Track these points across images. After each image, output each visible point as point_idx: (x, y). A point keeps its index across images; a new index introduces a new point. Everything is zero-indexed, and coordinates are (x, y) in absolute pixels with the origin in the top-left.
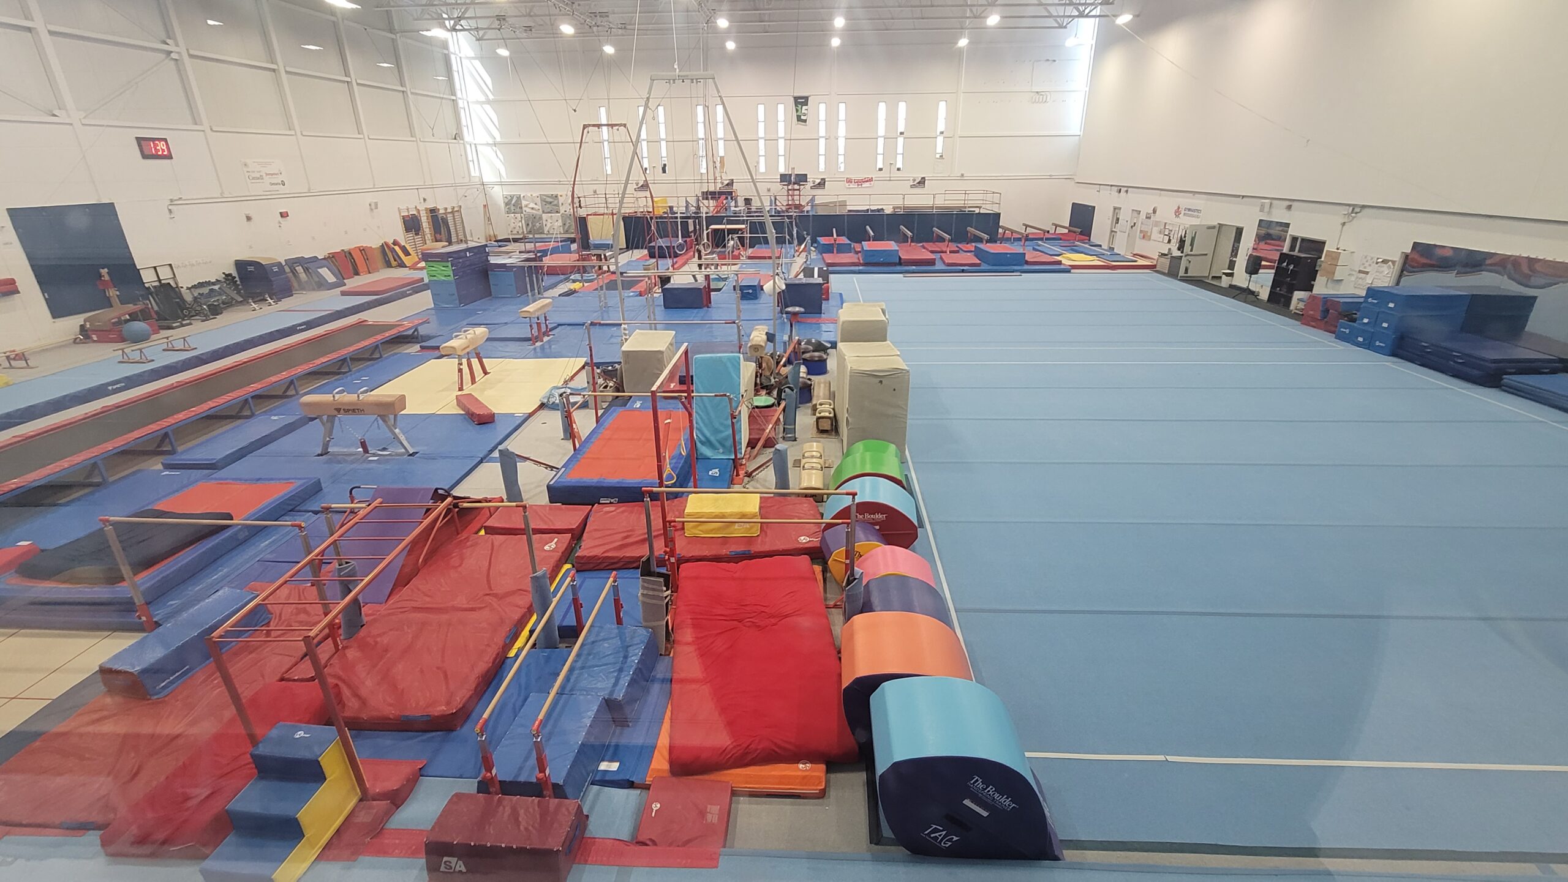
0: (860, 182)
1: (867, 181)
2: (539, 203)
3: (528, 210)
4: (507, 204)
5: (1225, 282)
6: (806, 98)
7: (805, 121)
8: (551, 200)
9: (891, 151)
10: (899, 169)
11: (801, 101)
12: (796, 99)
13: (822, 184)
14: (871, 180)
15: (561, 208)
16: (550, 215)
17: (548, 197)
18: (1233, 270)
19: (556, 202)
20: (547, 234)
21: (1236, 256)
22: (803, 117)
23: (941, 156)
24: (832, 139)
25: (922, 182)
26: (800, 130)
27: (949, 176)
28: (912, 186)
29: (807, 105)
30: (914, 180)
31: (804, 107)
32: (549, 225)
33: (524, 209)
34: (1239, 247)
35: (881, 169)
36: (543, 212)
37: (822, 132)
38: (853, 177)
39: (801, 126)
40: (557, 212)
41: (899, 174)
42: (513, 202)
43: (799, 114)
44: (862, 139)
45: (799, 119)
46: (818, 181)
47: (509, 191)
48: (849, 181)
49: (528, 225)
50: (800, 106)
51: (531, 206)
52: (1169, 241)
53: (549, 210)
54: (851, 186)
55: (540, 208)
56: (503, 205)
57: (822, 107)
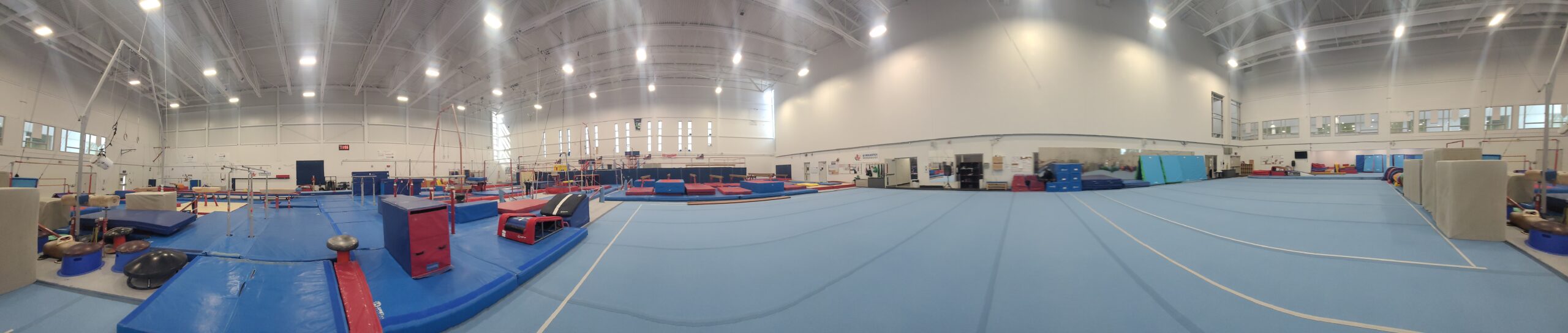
0: (672, 155)
6: (640, 119)
7: (640, 130)
9: (685, 143)
10: (689, 151)
11: (638, 121)
12: (635, 120)
13: (649, 157)
14: (675, 155)
22: (639, 128)
23: (711, 145)
24: (655, 136)
25: (702, 156)
26: (638, 133)
27: (716, 154)
28: (698, 157)
29: (641, 122)
30: (699, 155)
31: (639, 124)
35: (681, 150)
37: (649, 133)
38: (667, 154)
39: (637, 131)
41: (689, 153)
44: (670, 137)
45: (637, 128)
46: (647, 156)
48: (664, 155)
50: (637, 123)
54: (665, 158)
57: (649, 123)
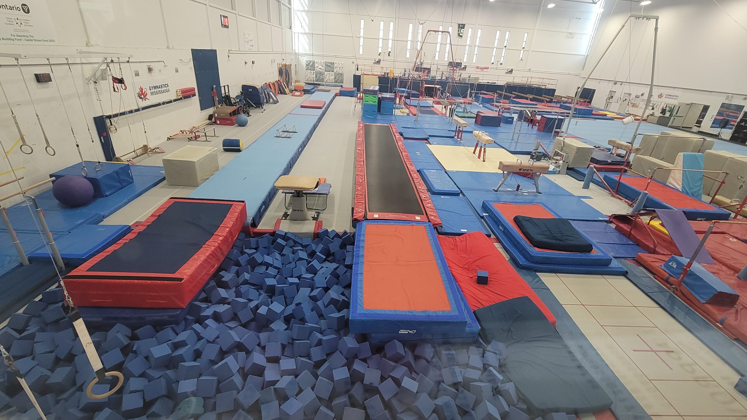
0: (482, 69)
1: (486, 69)
2: (324, 66)
3: (318, 69)
4: (307, 65)
5: (695, 129)
6: (464, 25)
7: (462, 36)
8: (331, 65)
9: (499, 54)
10: (501, 64)
11: (462, 26)
12: (459, 25)
13: (465, 69)
14: (488, 68)
15: (335, 69)
16: (329, 72)
17: (330, 63)
18: (700, 124)
19: (332, 66)
20: (325, 82)
21: (703, 118)
22: (461, 34)
23: (522, 59)
24: (473, 45)
25: (511, 71)
27: (524, 69)
28: (507, 73)
29: (464, 28)
30: (508, 70)
31: (462, 30)
32: (327, 77)
33: (316, 68)
34: (706, 114)
35: (493, 63)
36: (326, 71)
37: (468, 42)
38: (480, 66)
39: (460, 39)
40: (333, 71)
41: (501, 66)
42: (311, 64)
43: (459, 32)
44: (487, 48)
45: (459, 35)
46: (464, 67)
47: (310, 59)
49: (317, 77)
50: (460, 29)
51: (319, 67)
52: (653, 109)
53: (329, 70)
54: (478, 70)
55: (324, 69)
56: (305, 65)
57: (470, 30)
